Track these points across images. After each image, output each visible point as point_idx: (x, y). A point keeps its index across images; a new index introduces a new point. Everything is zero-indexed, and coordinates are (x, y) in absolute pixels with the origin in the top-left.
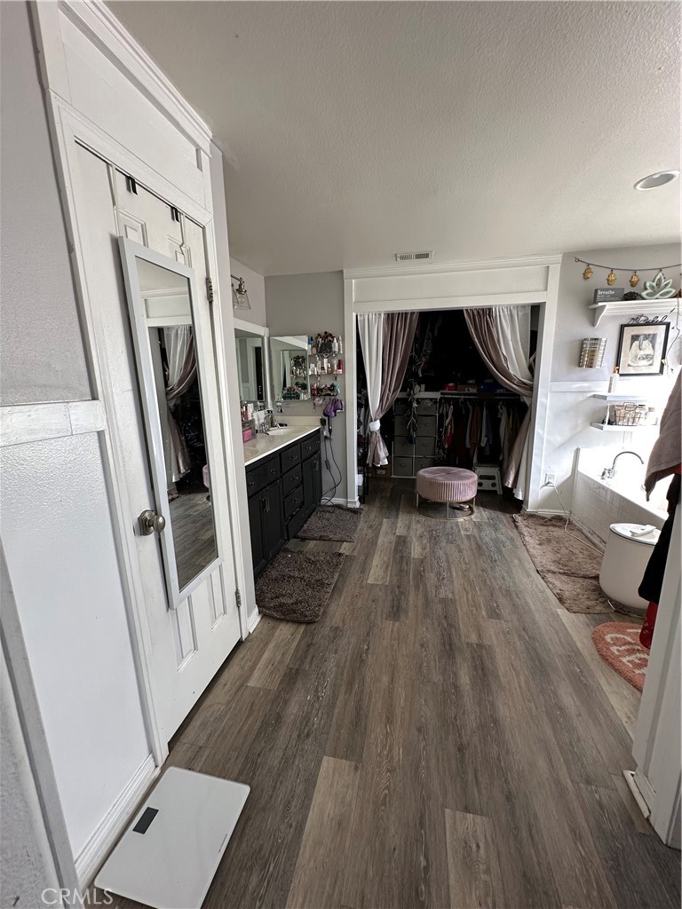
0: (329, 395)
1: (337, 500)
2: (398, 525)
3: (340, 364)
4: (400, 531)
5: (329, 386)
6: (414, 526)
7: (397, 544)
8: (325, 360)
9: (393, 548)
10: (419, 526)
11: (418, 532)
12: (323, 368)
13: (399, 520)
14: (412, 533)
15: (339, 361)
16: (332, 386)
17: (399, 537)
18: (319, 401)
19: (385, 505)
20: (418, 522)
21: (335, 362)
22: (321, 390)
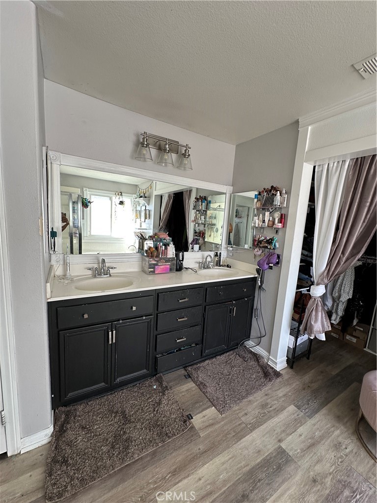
0: (267, 247)
1: (259, 350)
2: (301, 430)
3: (283, 219)
4: (292, 444)
5: (268, 238)
6: (322, 449)
7: (266, 463)
8: (267, 214)
9: (253, 464)
10: (331, 455)
11: (318, 468)
12: (264, 221)
13: (310, 422)
14: (305, 463)
15: (282, 215)
16: (272, 239)
17: (281, 452)
18: (257, 251)
19: (315, 386)
20: (337, 446)
21: (277, 215)
22: (260, 242)
